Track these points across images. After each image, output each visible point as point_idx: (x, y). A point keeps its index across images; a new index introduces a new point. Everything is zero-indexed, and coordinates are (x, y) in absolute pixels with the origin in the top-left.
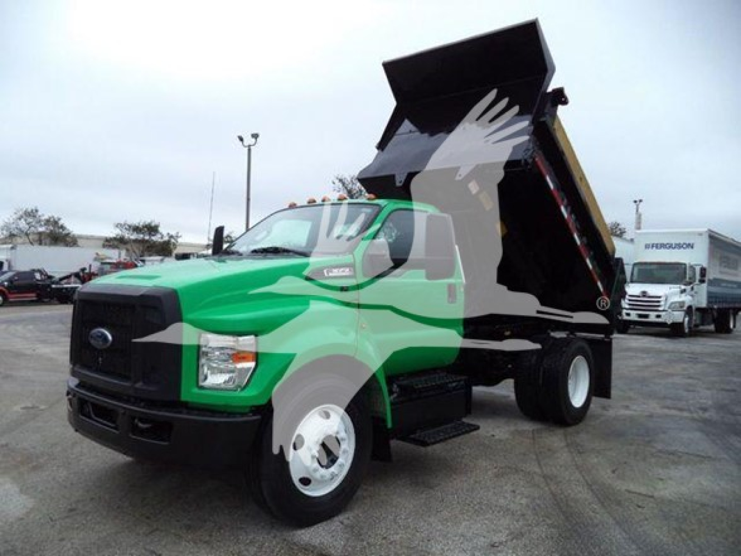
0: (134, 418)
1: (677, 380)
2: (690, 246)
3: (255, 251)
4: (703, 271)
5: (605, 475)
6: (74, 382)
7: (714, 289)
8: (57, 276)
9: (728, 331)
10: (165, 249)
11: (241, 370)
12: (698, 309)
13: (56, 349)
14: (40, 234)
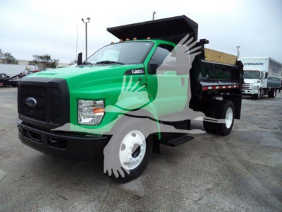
0: (49, 138)
1: (261, 116)
2: (262, 64)
3: (98, 63)
4: (267, 74)
5: (245, 156)
6: (20, 122)
7: (270, 81)
8: (11, 76)
9: (273, 97)
10: (53, 65)
11: (97, 116)
12: (264, 89)
13: (12, 105)
14: (3, 59)
